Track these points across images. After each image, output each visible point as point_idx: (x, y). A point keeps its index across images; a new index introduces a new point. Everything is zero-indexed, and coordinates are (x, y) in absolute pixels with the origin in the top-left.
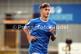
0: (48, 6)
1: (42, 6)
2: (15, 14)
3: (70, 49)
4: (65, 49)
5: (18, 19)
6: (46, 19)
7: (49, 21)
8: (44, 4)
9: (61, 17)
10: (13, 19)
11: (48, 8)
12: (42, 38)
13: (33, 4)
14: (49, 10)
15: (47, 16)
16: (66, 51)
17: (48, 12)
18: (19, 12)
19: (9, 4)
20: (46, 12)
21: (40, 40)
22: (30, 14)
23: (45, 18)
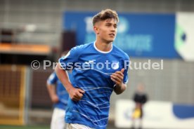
0: (114, 17)
1: (98, 17)
2: (21, 31)
3: (141, 116)
4: (130, 114)
5: (27, 43)
6: (106, 47)
7: (113, 51)
8: (106, 11)
9: (124, 42)
10: (16, 43)
11: (112, 21)
12: (97, 90)
13: (63, 9)
14: (115, 26)
15: (109, 39)
16: (133, 119)
17: (114, 31)
18: (31, 27)
19: (7, 8)
20: (108, 30)
21: (93, 95)
22: (54, 33)
23: (104, 44)
